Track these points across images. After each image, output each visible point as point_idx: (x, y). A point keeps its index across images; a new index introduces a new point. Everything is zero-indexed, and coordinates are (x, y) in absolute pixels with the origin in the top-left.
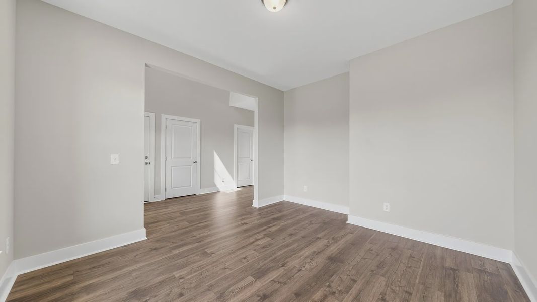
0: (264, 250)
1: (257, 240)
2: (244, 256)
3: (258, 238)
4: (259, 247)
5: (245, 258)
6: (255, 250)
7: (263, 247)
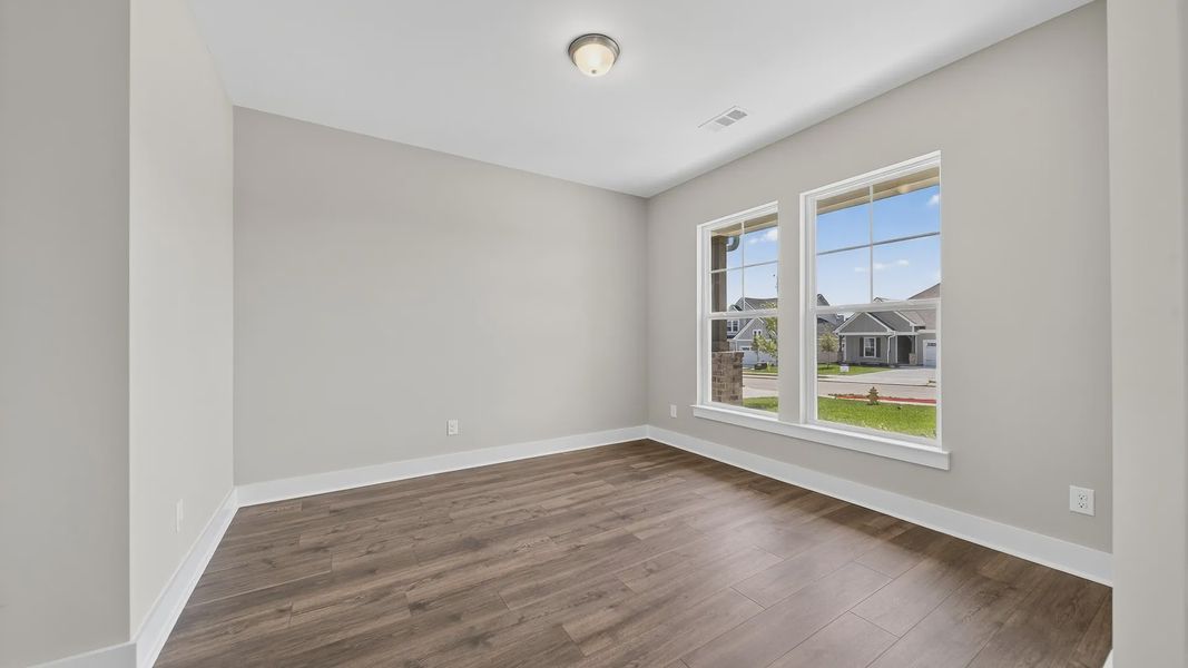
0: (600, 587)
1: (611, 631)
2: (653, 576)
3: (606, 641)
4: (615, 598)
5: (651, 571)
6: (625, 590)
7: (600, 596)
